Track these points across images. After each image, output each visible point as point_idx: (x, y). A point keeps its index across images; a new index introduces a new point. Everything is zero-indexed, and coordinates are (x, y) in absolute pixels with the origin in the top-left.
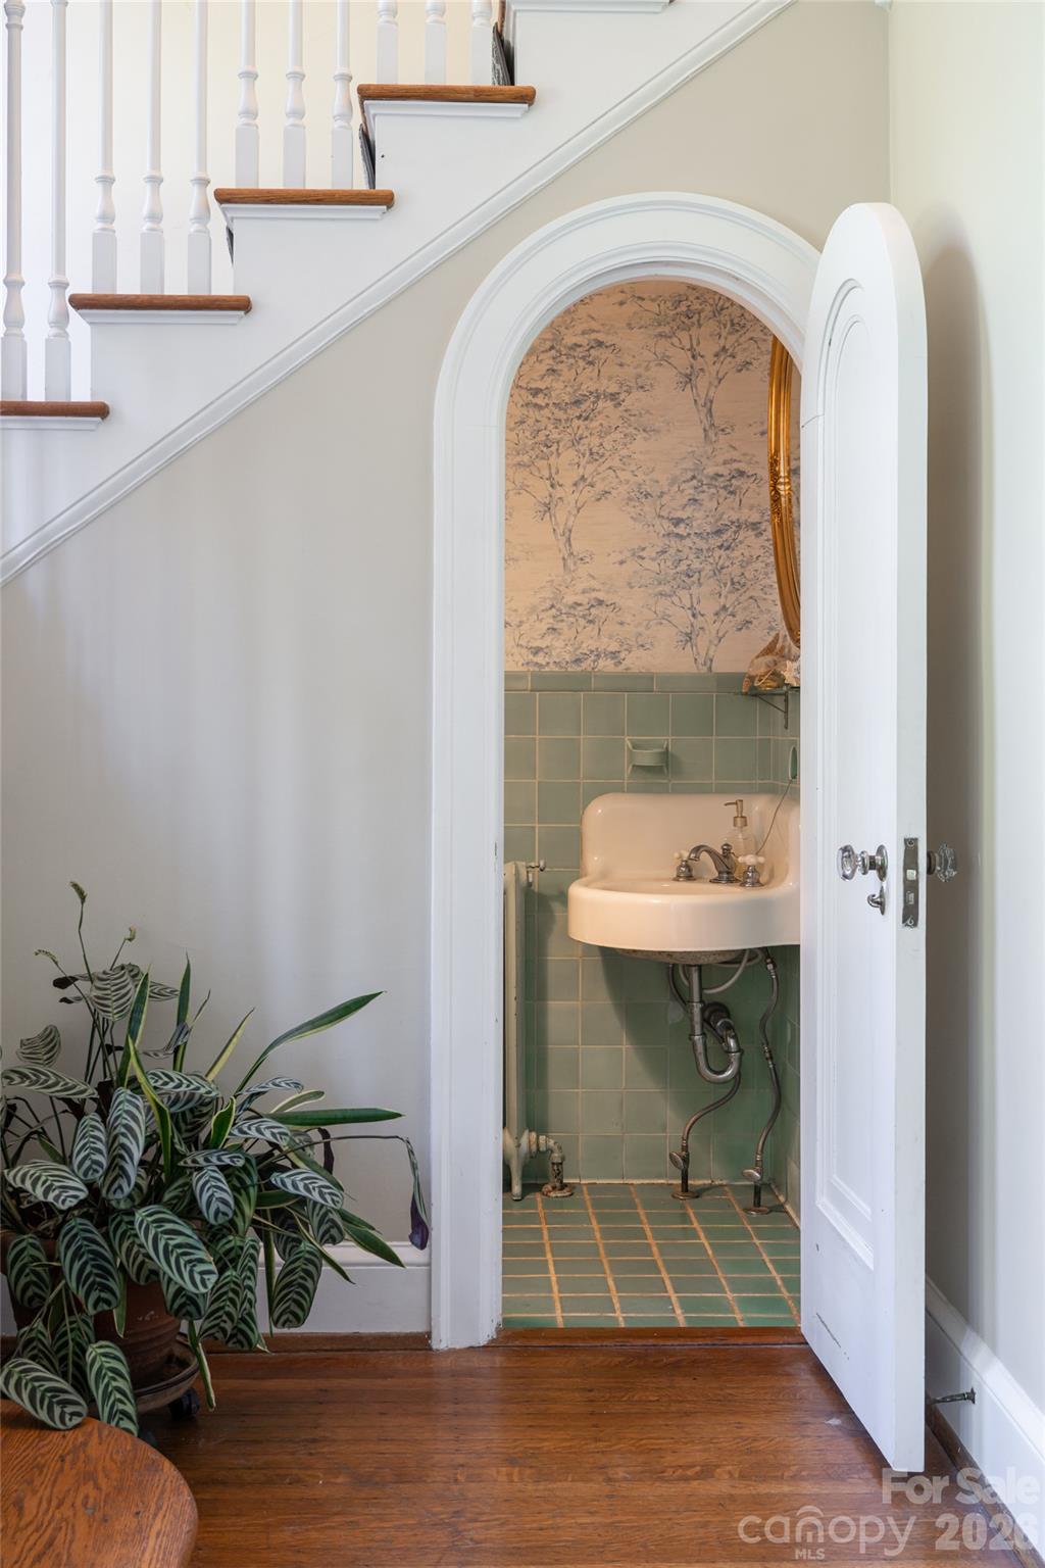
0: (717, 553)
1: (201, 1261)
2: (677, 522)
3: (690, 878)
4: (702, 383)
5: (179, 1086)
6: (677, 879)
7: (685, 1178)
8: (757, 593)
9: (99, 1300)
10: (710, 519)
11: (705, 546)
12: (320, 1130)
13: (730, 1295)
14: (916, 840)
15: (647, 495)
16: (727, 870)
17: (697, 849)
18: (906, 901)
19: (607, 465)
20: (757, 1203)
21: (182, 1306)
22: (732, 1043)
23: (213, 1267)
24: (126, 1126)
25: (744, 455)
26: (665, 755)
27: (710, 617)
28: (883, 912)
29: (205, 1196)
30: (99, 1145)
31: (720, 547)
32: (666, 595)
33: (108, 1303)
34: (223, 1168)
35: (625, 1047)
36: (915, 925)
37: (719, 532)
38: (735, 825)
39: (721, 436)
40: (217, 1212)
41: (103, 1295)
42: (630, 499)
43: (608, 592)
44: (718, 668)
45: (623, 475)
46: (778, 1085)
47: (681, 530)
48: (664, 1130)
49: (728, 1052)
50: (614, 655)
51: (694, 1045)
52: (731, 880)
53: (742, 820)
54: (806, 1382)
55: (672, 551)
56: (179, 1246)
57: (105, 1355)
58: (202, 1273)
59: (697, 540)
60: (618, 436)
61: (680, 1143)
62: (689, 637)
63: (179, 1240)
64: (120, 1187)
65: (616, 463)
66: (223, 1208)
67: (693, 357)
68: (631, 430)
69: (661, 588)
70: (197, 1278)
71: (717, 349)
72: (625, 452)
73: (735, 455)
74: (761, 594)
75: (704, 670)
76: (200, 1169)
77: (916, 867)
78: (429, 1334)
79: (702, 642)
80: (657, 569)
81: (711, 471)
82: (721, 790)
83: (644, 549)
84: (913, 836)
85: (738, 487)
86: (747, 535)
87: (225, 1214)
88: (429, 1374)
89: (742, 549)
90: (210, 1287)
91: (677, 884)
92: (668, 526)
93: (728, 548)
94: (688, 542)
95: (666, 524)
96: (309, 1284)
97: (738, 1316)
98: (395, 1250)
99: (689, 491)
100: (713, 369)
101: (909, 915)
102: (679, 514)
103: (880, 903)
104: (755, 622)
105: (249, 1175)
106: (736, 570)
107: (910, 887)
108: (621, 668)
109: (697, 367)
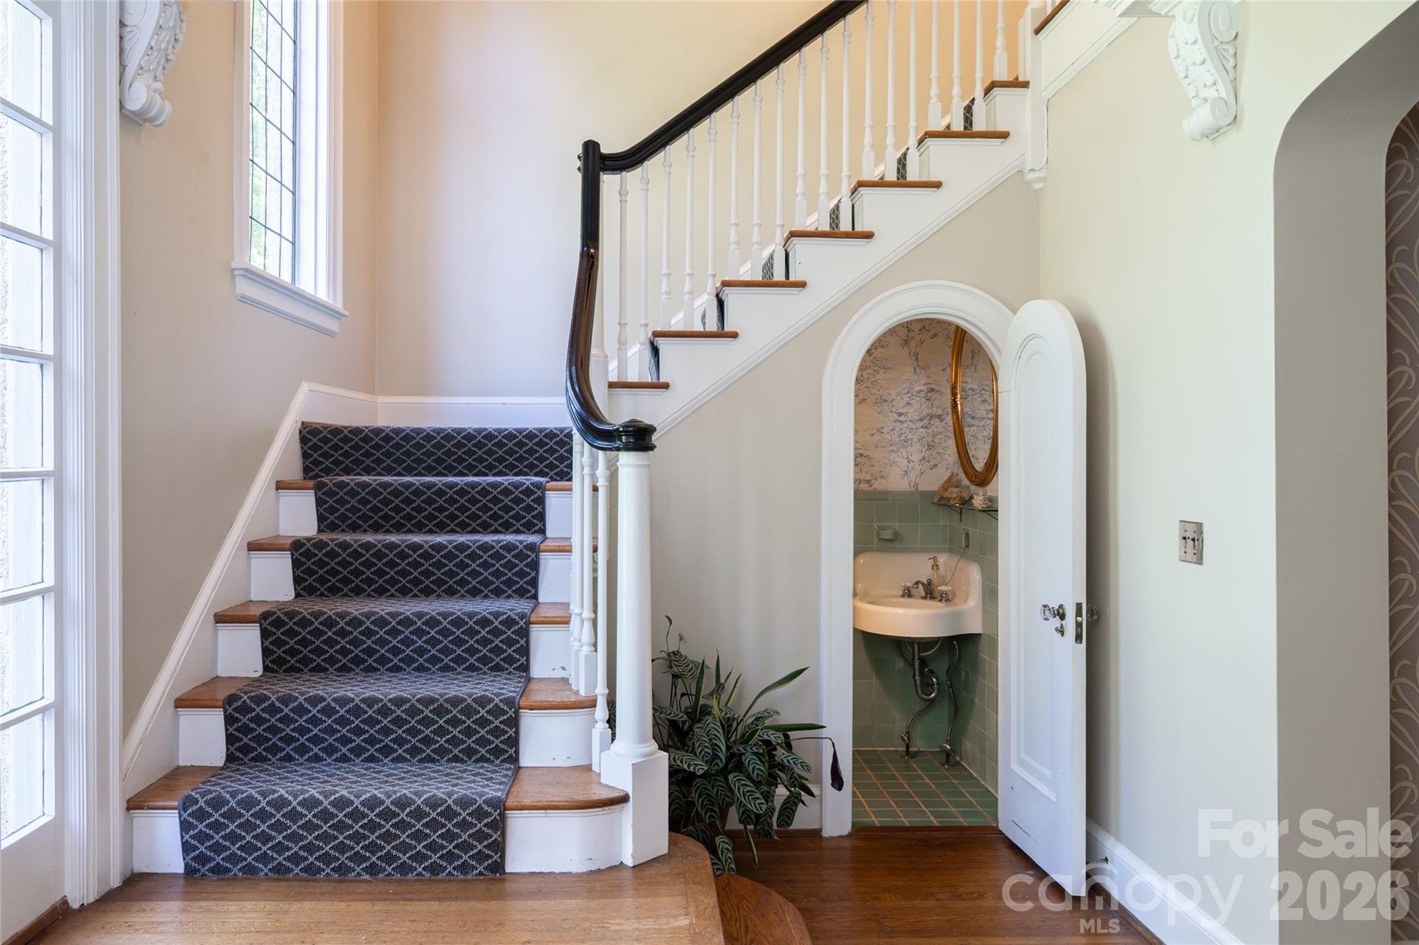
0: (921, 430)
1: (758, 798)
2: (900, 414)
3: (910, 596)
4: (913, 344)
5: (726, 714)
6: (903, 596)
7: (908, 746)
8: (941, 451)
9: (710, 816)
10: (917, 413)
11: (914, 427)
12: (784, 734)
13: (954, 810)
14: (1081, 604)
15: (885, 401)
16: (930, 592)
17: (917, 583)
18: (1077, 632)
19: (865, 385)
20: (948, 761)
21: (746, 818)
22: (934, 680)
23: (763, 801)
24: (715, 735)
25: (934, 381)
26: (896, 533)
27: (917, 462)
28: (1062, 635)
29: (751, 768)
30: (707, 744)
31: (922, 427)
32: (895, 452)
33: (714, 817)
34: (755, 754)
35: (874, 680)
36: (1081, 643)
37: (921, 420)
38: (933, 569)
39: (923, 371)
40: (758, 775)
41: (713, 814)
42: (877, 403)
43: (865, 450)
44: (920, 488)
45: (873, 391)
46: (955, 701)
47: (902, 418)
48: (894, 723)
49: (933, 685)
50: (868, 482)
51: (915, 681)
52: (932, 598)
53: (935, 566)
54: (1006, 853)
55: (898, 429)
56: (748, 791)
57: (723, 842)
58: (759, 804)
59: (910, 423)
60: (870, 371)
61: (905, 730)
62: (906, 472)
63: (748, 788)
64: (717, 764)
65: (869, 385)
66: (760, 773)
67: (909, 331)
68: (877, 368)
69: (891, 448)
70: (757, 806)
71: (921, 327)
72: (874, 379)
73: (930, 381)
74: (942, 451)
75: (914, 489)
76: (744, 754)
77: (1081, 616)
78: (821, 830)
79: (913, 475)
80: (890, 438)
81: (917, 389)
82: (923, 551)
83: (883, 428)
84: (1080, 602)
85: (931, 397)
86: (936, 421)
87: (761, 776)
88: (821, 849)
89: (933, 428)
90: (764, 810)
91: (902, 600)
92: (896, 417)
93: (926, 428)
94: (906, 425)
95: (895, 416)
96: (794, 808)
97: (962, 820)
98: (811, 789)
99: (906, 399)
100: (919, 338)
101: (1078, 638)
102: (901, 410)
103: (1061, 631)
104: (940, 465)
105: (764, 756)
106: (930, 439)
107: (1079, 625)
108: (872, 488)
109: (910, 336)
